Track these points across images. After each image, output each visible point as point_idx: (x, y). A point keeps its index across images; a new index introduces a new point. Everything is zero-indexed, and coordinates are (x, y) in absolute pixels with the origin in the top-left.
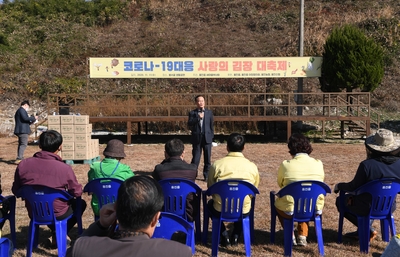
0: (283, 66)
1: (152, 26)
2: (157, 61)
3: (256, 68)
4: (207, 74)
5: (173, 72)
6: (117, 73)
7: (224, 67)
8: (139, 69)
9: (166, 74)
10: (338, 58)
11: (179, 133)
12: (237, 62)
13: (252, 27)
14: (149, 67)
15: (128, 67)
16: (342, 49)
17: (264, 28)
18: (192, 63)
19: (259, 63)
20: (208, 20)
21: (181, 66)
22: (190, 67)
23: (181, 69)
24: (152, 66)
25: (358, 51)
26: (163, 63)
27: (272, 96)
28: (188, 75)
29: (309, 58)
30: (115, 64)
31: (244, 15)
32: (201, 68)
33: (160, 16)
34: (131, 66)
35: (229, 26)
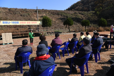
0: (36, 23)
2: (10, 21)
3: (31, 23)
4: (22, 24)
5: (14, 24)
6: (1, 24)
7: (25, 23)
8: (6, 23)
9: (13, 24)
10: (45, 22)
11: (15, 36)
12: (27, 22)
14: (9, 23)
15: (4, 23)
16: (46, 20)
20: (11, 14)
21: (16, 22)
22: (18, 23)
23: (16, 23)
25: (48, 20)
26: (12, 22)
27: (31, 28)
28: (18, 24)
29: (40, 21)
31: (19, 13)
32: (20, 23)
35: (17, 15)
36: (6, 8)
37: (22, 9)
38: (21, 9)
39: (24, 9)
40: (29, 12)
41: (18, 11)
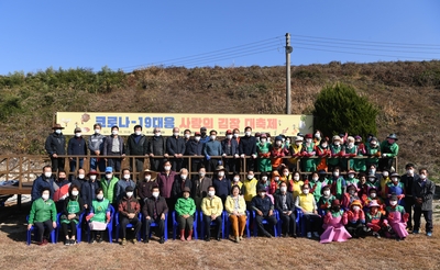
0: (273, 125)
1: (146, 93)
2: (133, 116)
3: (241, 126)
5: (151, 128)
6: (88, 130)
7: (209, 124)
10: (333, 116)
12: (223, 120)
13: (230, 95)
14: (124, 123)
16: (337, 108)
17: (241, 96)
18: (173, 119)
19: (247, 120)
21: (160, 122)
22: (170, 123)
23: (160, 125)
24: (128, 122)
25: (354, 109)
26: (141, 119)
30: (86, 119)
31: (223, 86)
32: (183, 125)
33: (152, 85)
34: (104, 122)
35: (211, 93)
36: (177, 70)
37: (241, 69)
38: (236, 69)
39: (248, 68)
40: (266, 79)
41: (220, 78)
